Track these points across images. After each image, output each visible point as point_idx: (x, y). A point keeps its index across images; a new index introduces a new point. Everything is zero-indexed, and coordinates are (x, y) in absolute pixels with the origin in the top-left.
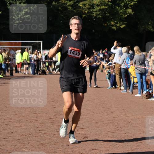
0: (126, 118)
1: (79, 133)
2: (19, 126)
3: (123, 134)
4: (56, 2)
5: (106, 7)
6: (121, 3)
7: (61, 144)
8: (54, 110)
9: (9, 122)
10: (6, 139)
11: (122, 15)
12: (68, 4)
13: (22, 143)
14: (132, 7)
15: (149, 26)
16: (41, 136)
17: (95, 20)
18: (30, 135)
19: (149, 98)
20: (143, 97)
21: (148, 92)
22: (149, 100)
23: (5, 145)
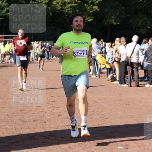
0: (94, 98)
1: (54, 111)
2: (3, 107)
3: (92, 111)
4: (33, 1)
5: (76, 5)
6: (89, 1)
7: (40, 121)
11: (89, 11)
12: (43, 3)
13: (6, 122)
14: (98, 4)
15: (112, 20)
16: (22, 115)
17: (67, 16)
18: (12, 115)
19: (113, 81)
20: (108, 80)
21: (112, 76)
22: (113, 83)
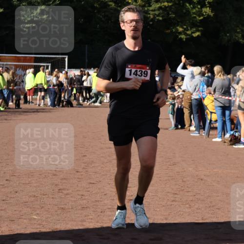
2: (28, 182)
8: (83, 160)
9: (12, 176)
10: (7, 202)
13: (31, 208)
16: (61, 198)
18: (44, 196)
20: (225, 142)
21: (233, 135)
23: (4, 210)
